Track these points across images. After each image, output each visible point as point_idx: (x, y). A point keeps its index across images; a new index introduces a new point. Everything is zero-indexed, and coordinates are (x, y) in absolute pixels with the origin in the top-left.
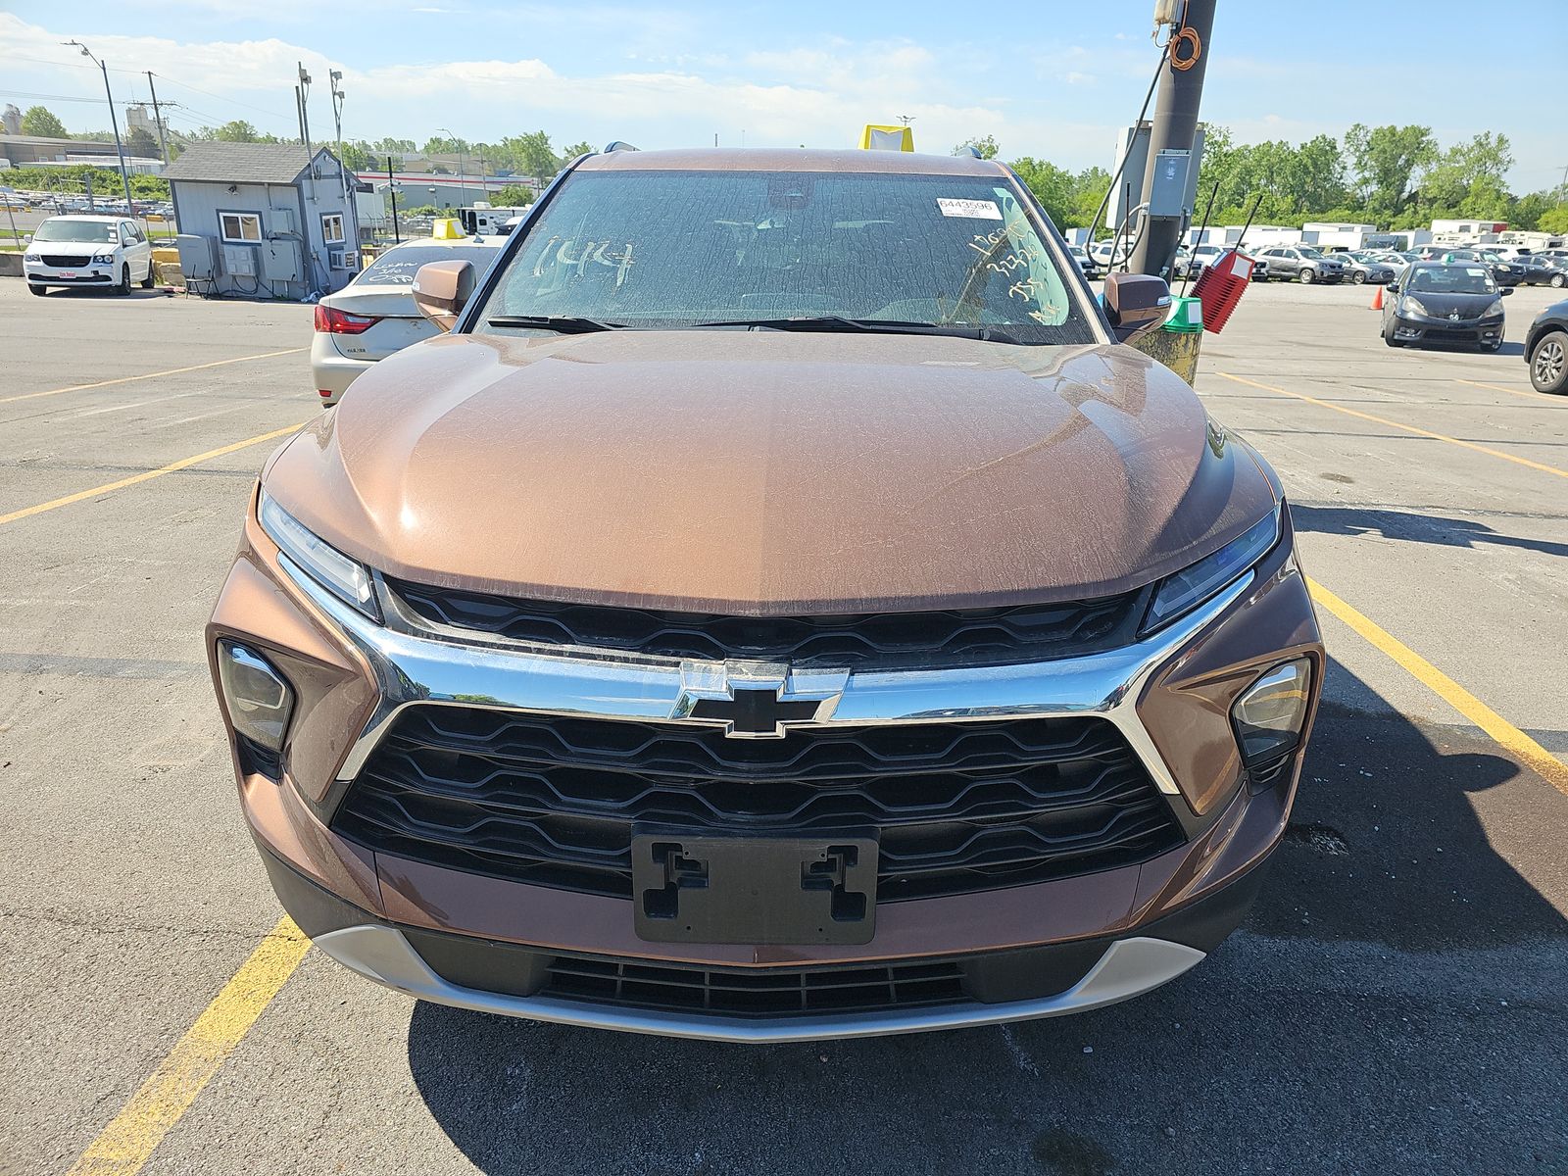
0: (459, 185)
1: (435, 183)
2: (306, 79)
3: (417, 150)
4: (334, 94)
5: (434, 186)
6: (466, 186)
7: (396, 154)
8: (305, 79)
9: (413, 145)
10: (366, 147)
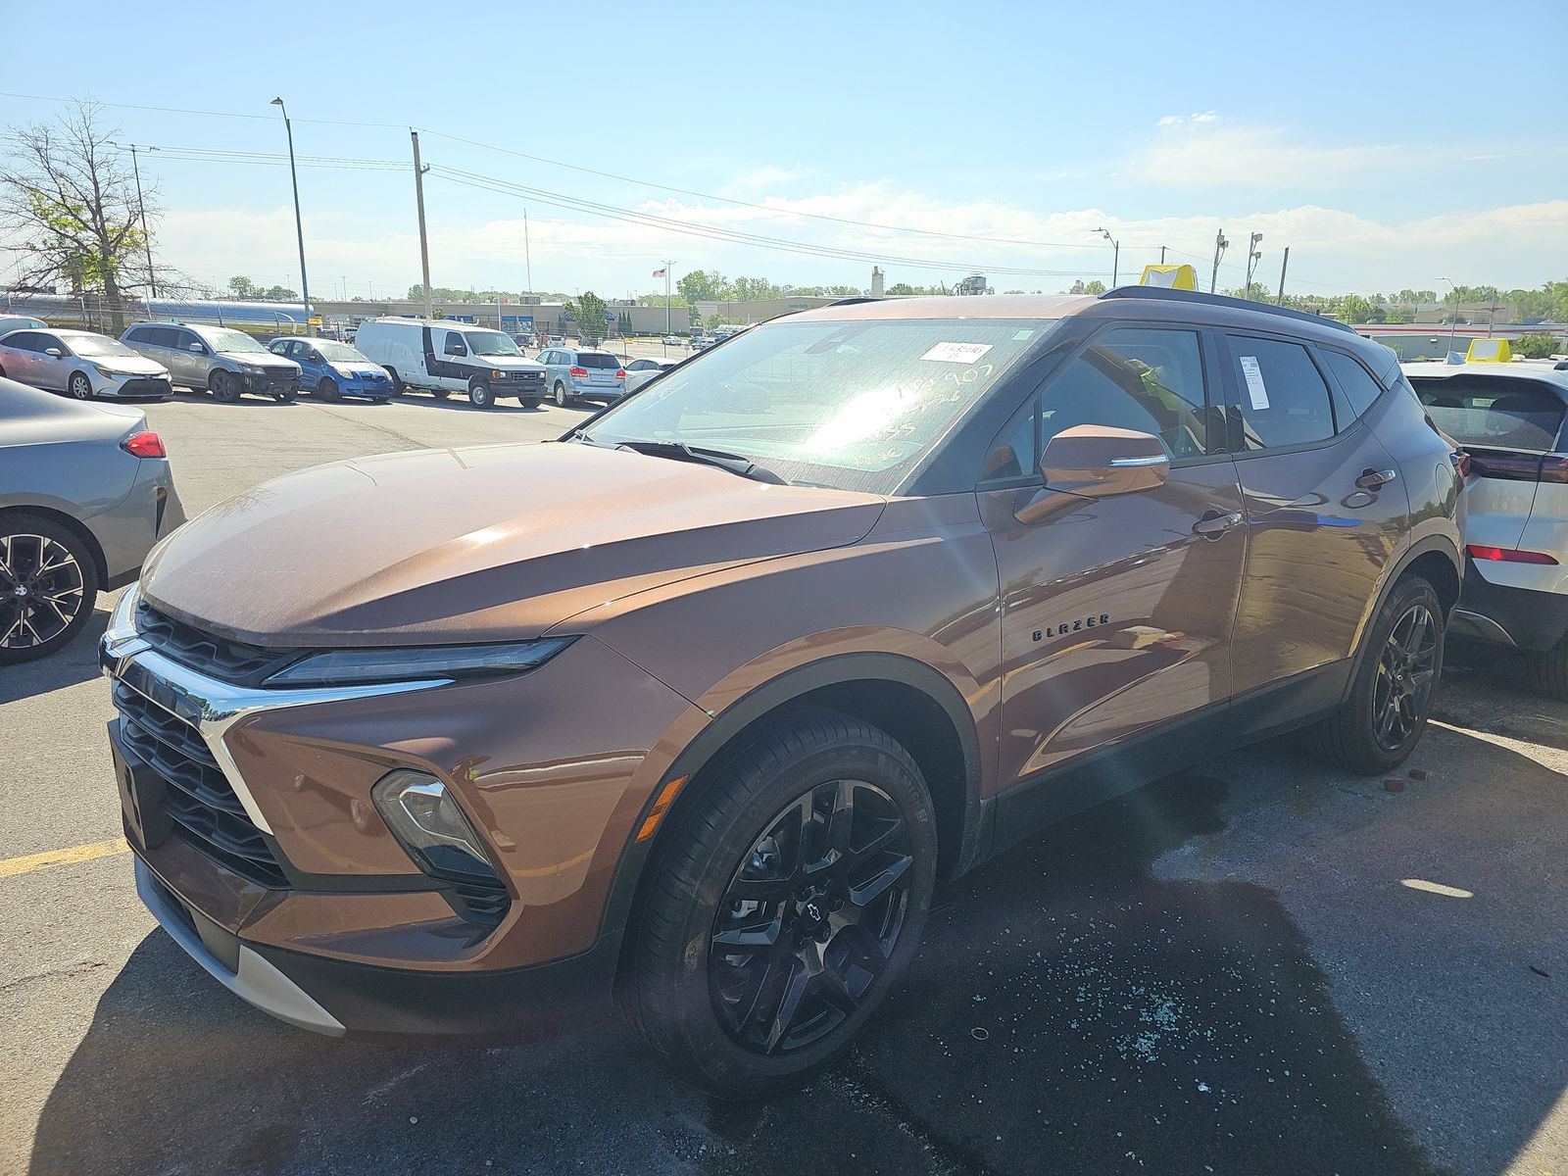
0: (1450, 334)
1: (1438, 334)
2: (1224, 243)
3: (1437, 300)
4: (1252, 254)
5: (1436, 337)
6: (1456, 335)
7: (1411, 305)
8: (1222, 244)
9: (1433, 295)
10: (1379, 299)
